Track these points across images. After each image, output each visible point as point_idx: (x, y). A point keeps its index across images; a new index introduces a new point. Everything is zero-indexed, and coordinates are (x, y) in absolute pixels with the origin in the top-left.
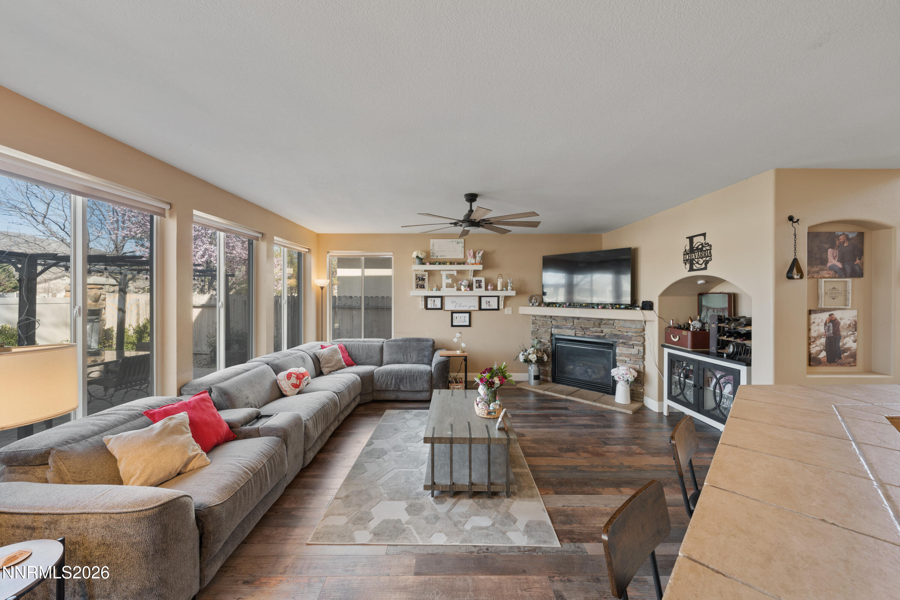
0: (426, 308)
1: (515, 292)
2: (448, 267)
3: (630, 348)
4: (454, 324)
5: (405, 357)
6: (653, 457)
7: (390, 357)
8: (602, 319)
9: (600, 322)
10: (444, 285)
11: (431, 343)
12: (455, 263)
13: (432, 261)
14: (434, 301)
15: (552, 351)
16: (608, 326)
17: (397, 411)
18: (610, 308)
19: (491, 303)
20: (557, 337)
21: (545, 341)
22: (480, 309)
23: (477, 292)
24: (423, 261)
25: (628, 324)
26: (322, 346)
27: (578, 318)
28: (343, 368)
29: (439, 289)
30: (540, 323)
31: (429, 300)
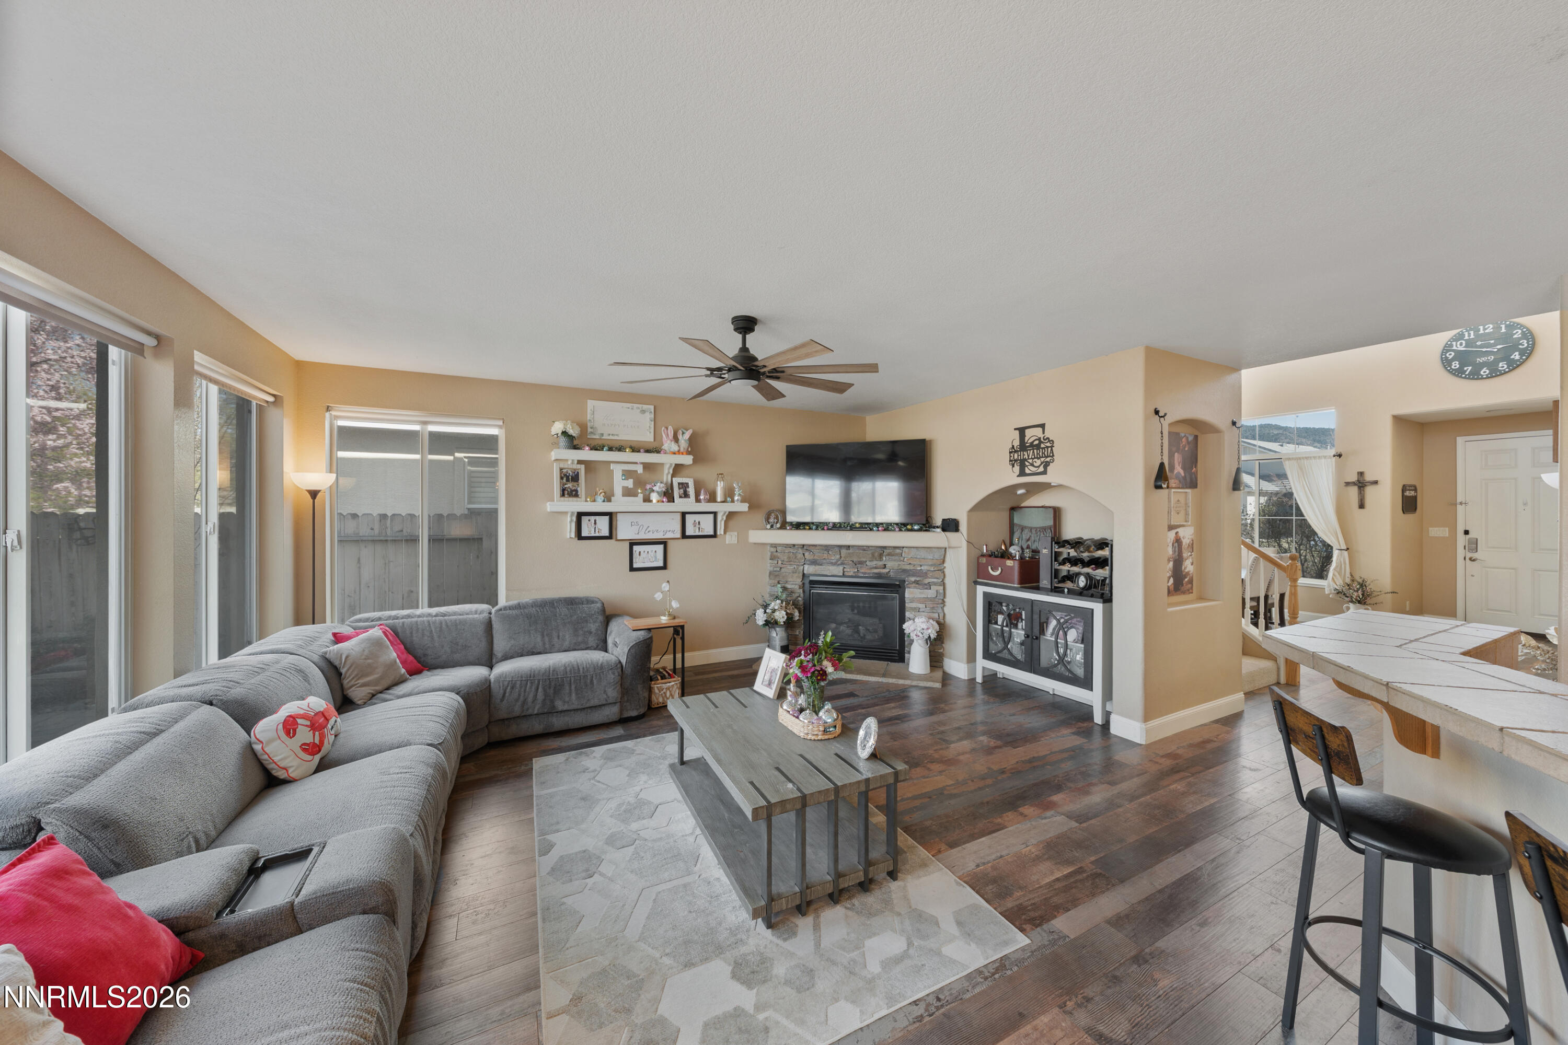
0: (579, 536)
1: (747, 505)
2: (627, 456)
3: (926, 589)
4: (635, 566)
5: (546, 639)
6: (1014, 748)
7: (513, 642)
8: (885, 547)
9: (882, 551)
10: (618, 491)
11: (599, 605)
12: (642, 450)
13: (593, 443)
14: (595, 523)
15: (804, 603)
16: (893, 557)
17: (560, 758)
18: (897, 529)
19: (702, 526)
20: (812, 578)
21: (793, 586)
22: (684, 536)
23: (681, 504)
24: (575, 442)
25: (922, 554)
26: (335, 635)
27: (848, 547)
28: (401, 681)
29: (608, 498)
30: (785, 558)
31: (585, 520)
